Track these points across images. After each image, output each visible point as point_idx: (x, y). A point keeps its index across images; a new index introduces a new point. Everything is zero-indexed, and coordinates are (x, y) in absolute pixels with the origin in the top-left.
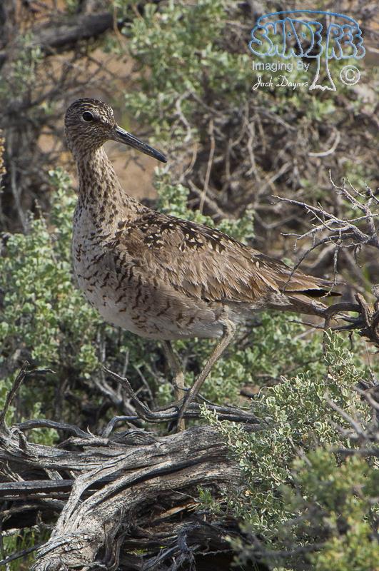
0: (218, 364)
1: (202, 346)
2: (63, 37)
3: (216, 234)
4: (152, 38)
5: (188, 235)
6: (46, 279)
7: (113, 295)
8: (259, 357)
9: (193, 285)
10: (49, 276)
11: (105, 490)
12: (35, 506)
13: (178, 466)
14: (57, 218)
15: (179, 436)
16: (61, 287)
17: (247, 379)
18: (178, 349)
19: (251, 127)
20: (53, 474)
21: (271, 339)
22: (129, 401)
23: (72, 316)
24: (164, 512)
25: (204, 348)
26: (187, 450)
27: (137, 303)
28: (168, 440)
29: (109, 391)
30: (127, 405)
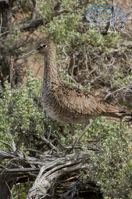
0: (80, 132)
1: (74, 125)
2: (26, 27)
3: (87, 93)
4: (56, 28)
5: (78, 93)
8: (92, 129)
9: (78, 109)
10: (27, 103)
11: (50, 172)
12: (27, 176)
13: (73, 164)
14: (28, 84)
15: (73, 155)
16: (30, 106)
17: (89, 136)
19: (86, 56)
20: (33, 166)
21: (96, 123)
22: (51, 142)
23: (34, 115)
24: (68, 178)
25: (75, 126)
26: (75, 159)
27: (60, 113)
28: (70, 156)
29: (45, 140)
30: (51, 144)
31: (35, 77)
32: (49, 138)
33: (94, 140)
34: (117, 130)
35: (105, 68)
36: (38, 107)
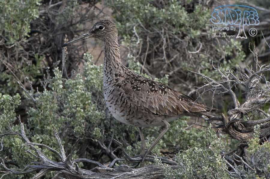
0: (152, 139)
3: (163, 86)
5: (151, 86)
6: (81, 99)
7: (119, 109)
8: (169, 136)
9: (153, 108)
14: (86, 73)
15: (142, 169)
16: (87, 102)
17: (164, 145)
18: (135, 131)
21: (174, 129)
22: (113, 152)
23: (91, 115)
27: (129, 113)
28: (138, 170)
29: (105, 147)
30: (112, 153)
31: (95, 64)
32: (111, 146)
33: (171, 151)
34: (202, 139)
35: (189, 57)
36: (97, 104)
